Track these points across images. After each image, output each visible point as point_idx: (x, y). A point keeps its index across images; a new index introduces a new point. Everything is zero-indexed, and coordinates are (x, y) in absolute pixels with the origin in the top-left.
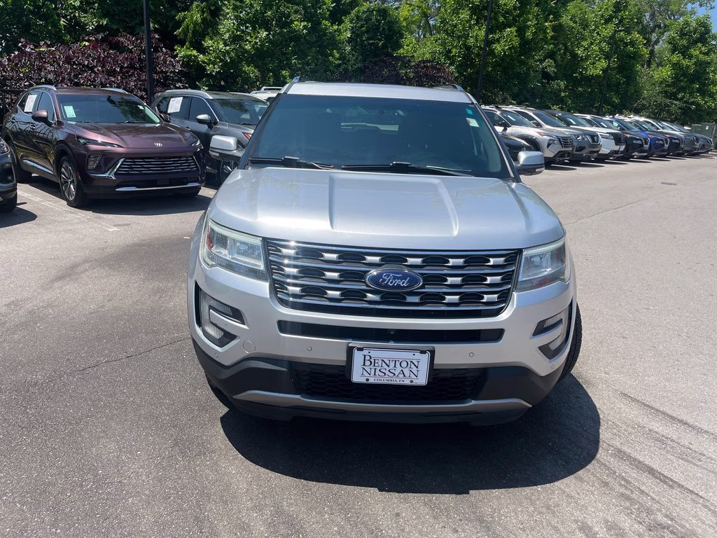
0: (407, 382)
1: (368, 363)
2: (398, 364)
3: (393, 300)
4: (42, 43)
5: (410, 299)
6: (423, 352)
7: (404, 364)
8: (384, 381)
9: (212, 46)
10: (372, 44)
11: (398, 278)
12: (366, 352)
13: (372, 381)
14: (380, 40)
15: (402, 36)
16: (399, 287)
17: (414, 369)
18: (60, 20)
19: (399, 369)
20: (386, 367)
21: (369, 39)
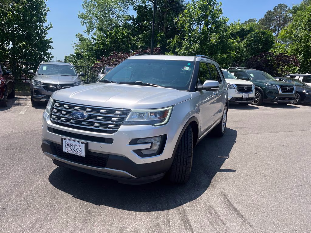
0: (78, 154)
1: (67, 145)
2: (75, 147)
3: (78, 123)
4: (120, 52)
5: (83, 123)
6: (82, 143)
7: (77, 147)
8: (72, 152)
9: (179, 51)
10: (257, 47)
11: (79, 115)
12: (66, 140)
13: (68, 152)
14: (260, 45)
15: (273, 43)
16: (79, 118)
17: (80, 150)
18: (128, 45)
19: (76, 149)
20: (72, 147)
21: (254, 45)
